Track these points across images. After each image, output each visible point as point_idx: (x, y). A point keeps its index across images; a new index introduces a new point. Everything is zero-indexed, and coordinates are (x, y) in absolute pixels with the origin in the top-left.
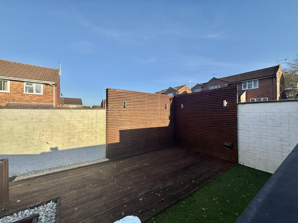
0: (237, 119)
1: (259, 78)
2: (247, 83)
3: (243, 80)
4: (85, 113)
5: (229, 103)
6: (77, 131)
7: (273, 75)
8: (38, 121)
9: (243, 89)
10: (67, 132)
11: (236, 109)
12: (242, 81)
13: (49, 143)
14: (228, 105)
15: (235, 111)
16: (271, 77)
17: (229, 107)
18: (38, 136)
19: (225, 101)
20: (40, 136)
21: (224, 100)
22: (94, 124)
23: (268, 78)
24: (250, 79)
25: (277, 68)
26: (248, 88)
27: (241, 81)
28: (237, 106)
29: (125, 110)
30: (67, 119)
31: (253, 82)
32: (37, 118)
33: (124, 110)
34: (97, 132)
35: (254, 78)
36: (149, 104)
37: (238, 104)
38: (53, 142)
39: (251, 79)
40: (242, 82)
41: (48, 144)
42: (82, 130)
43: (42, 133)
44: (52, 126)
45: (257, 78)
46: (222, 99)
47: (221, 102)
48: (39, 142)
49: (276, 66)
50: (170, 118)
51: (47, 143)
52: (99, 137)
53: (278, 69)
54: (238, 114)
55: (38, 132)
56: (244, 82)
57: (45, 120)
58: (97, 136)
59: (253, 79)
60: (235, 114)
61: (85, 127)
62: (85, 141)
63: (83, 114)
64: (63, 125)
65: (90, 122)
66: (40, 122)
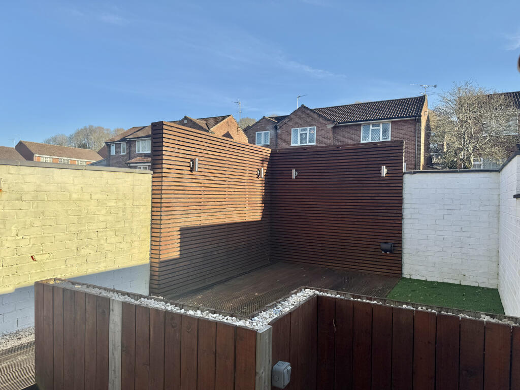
0: (402, 200)
1: (392, 118)
2: (371, 128)
3: (364, 121)
4: (110, 182)
5: (389, 172)
6: (94, 227)
7: (415, 116)
8: (14, 196)
9: (361, 140)
10: (73, 229)
11: (400, 181)
12: (361, 121)
13: (36, 257)
14: (389, 175)
15: (400, 185)
16: (413, 120)
17: (390, 178)
18: (14, 238)
19: (385, 167)
20: (18, 238)
21: (384, 164)
22: (128, 211)
23: (408, 120)
24: (377, 120)
25: (421, 101)
26: (372, 140)
27: (359, 121)
28: (402, 176)
29: (194, 177)
30: (75, 196)
31: (381, 127)
32: (12, 189)
33: (190, 177)
34: (135, 231)
35: (384, 119)
36: (232, 166)
37: (405, 173)
38: (46, 256)
39: (379, 119)
40: (360, 125)
41: (34, 262)
42: (103, 225)
43: (21, 233)
44: (43, 213)
45: (390, 118)
46: (378, 162)
47: (377, 169)
48: (15, 256)
49: (420, 97)
50: (264, 201)
51: (32, 257)
52: (136, 244)
53: (423, 105)
54: (403, 190)
55: (13, 229)
56: (364, 125)
57: (28, 197)
58: (133, 242)
59: (382, 119)
60: (400, 191)
61: (109, 218)
62: (109, 255)
63: (107, 183)
64: (67, 212)
65: (121, 204)
66: (17, 200)
